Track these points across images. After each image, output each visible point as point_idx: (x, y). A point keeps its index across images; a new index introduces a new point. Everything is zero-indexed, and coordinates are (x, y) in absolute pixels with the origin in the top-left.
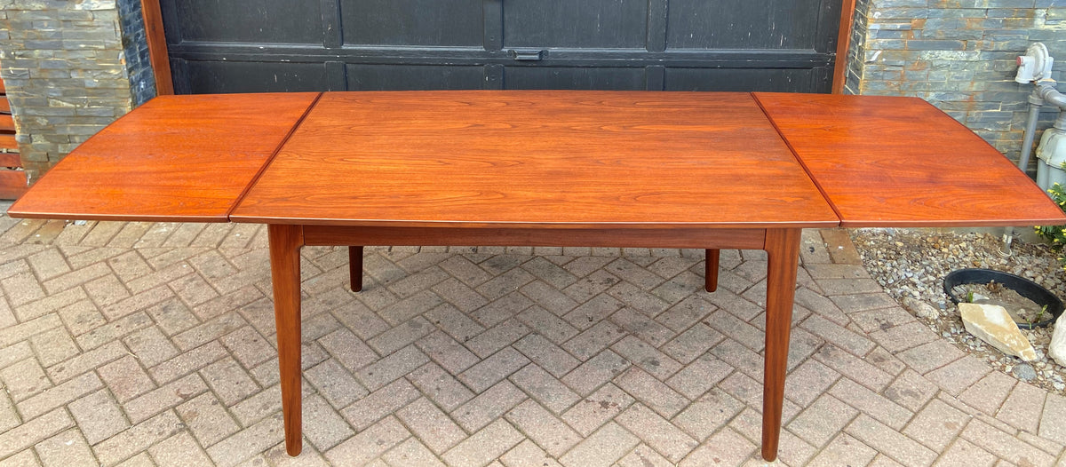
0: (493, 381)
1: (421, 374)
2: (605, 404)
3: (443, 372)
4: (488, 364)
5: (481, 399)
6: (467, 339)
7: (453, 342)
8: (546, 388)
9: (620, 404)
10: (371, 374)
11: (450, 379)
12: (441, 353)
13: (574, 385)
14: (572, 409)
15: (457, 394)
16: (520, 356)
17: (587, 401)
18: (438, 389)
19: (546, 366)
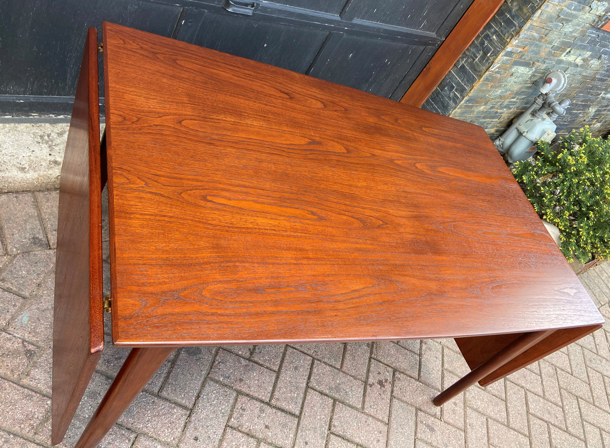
0: (302, 395)
1: (242, 415)
2: (380, 383)
3: (258, 404)
4: (286, 376)
5: (305, 422)
6: (251, 354)
7: (242, 360)
8: (339, 384)
9: (389, 379)
10: (196, 439)
11: (269, 410)
12: (241, 380)
13: (353, 373)
14: (367, 399)
15: (284, 425)
16: (303, 356)
17: (371, 386)
18: (267, 427)
19: (326, 360)
